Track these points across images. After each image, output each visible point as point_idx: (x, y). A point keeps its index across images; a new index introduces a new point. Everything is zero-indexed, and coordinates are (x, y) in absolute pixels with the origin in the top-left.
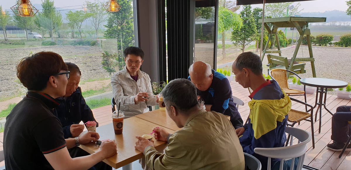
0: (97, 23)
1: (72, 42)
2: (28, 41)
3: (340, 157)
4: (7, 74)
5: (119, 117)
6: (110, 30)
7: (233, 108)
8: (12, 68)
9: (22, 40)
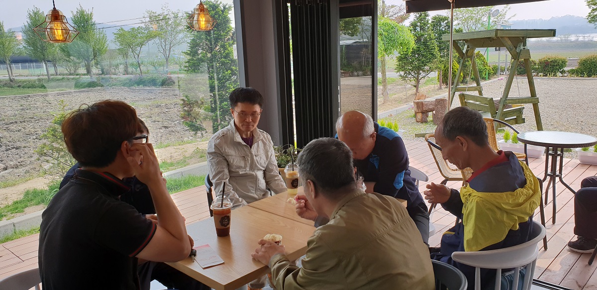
0: (168, 47)
1: (125, 80)
2: (49, 80)
3: (590, 263)
4: (15, 139)
5: (223, 207)
6: (193, 60)
7: (411, 186)
8: (24, 128)
9: (39, 80)
